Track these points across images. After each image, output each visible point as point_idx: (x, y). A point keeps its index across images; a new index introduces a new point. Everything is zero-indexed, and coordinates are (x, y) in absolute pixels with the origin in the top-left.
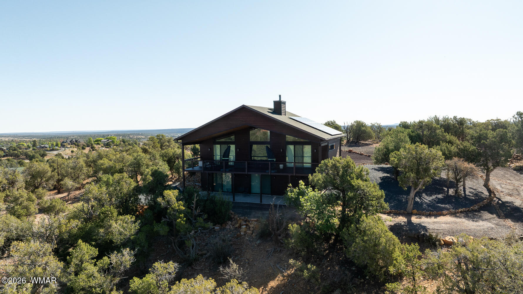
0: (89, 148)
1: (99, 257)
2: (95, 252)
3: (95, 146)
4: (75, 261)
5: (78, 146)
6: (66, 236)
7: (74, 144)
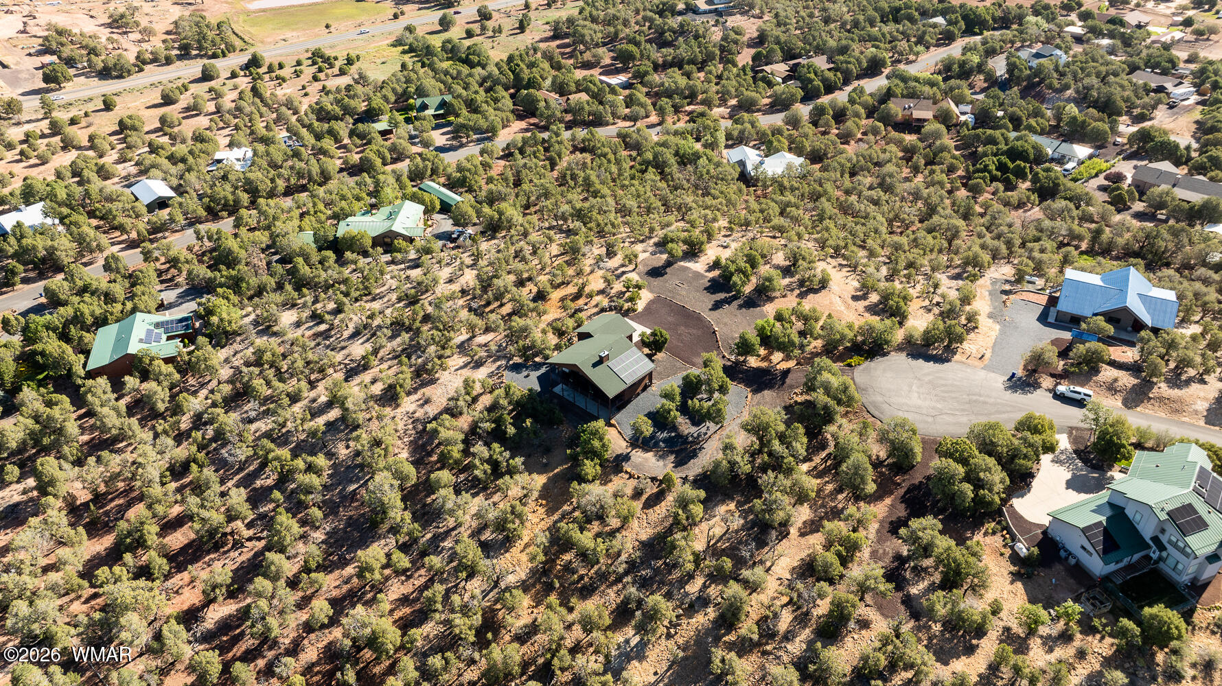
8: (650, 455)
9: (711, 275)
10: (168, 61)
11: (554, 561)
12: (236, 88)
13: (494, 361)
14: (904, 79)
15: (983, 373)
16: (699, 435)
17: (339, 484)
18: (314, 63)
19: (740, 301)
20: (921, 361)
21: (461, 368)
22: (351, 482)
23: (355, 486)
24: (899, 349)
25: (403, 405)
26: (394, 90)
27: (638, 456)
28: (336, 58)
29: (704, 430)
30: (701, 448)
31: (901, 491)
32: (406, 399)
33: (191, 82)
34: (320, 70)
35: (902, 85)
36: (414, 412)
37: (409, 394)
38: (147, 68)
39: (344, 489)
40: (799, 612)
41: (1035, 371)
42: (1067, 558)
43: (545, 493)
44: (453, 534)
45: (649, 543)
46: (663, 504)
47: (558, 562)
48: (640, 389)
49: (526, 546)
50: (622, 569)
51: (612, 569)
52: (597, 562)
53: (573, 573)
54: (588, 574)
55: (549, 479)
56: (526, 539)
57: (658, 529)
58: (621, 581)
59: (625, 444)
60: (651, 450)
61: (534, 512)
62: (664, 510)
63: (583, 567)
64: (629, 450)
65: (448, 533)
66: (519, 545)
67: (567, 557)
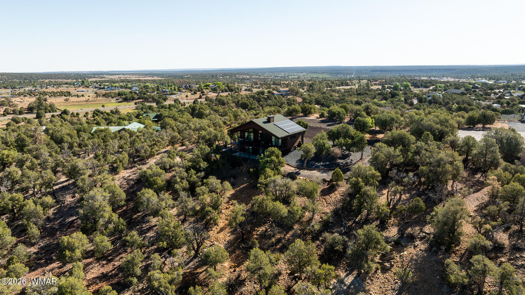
0: (199, 93)
1: (196, 174)
2: (195, 172)
3: (204, 90)
4: (190, 174)
5: (191, 91)
6: (188, 167)
7: (188, 89)
8: (315, 172)
9: (321, 119)
11: (250, 233)
16: (347, 163)
17: (61, 217)
18: (94, 114)
23: (74, 218)
25: (120, 174)
27: (305, 172)
28: (105, 112)
29: (349, 161)
30: (351, 168)
38: (8, 115)
43: (235, 197)
44: (155, 228)
45: (336, 213)
46: (336, 192)
47: (254, 233)
48: (296, 144)
49: (222, 230)
50: (317, 227)
51: (307, 230)
52: (291, 228)
53: (270, 239)
54: (284, 238)
55: (236, 191)
56: (221, 224)
57: (339, 205)
58: (318, 239)
59: (293, 169)
60: (315, 170)
61: (227, 208)
62: (338, 196)
63: (279, 233)
64: (298, 170)
65: (150, 228)
66: (215, 229)
67: (262, 229)
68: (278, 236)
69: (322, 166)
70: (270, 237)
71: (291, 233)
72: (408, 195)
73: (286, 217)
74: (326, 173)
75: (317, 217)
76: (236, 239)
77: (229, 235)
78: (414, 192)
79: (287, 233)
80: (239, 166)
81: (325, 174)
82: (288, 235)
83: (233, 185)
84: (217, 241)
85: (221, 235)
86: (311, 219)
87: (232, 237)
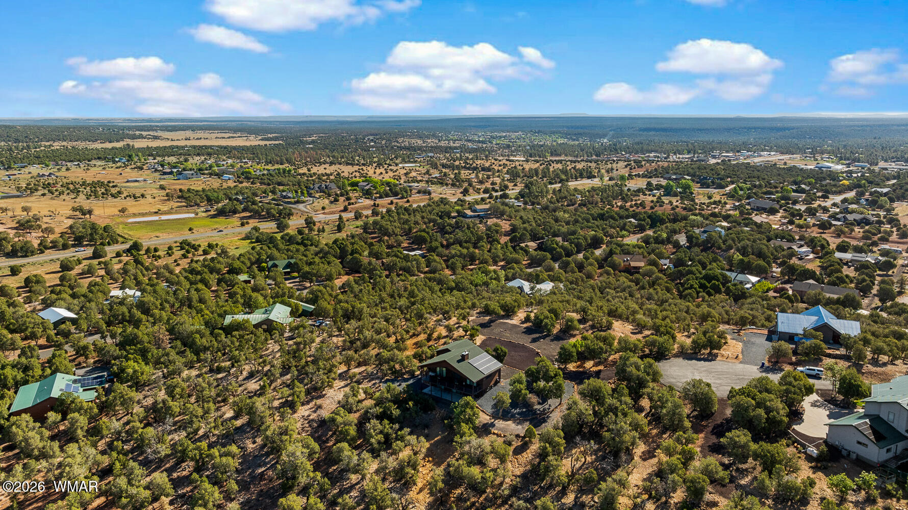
0: (343, 199)
3: (351, 194)
5: (330, 196)
7: (324, 192)
8: (510, 422)
9: (525, 325)
10: (65, 247)
11: (448, 495)
12: (120, 262)
13: (370, 381)
14: (620, 245)
15: (741, 366)
16: (544, 410)
17: (249, 468)
18: (182, 248)
19: (551, 338)
20: (694, 361)
21: (343, 387)
22: (260, 466)
23: (263, 469)
24: (676, 356)
25: (299, 411)
26: (249, 259)
27: (500, 424)
28: (199, 246)
29: (547, 407)
30: (548, 417)
31: (710, 429)
32: (300, 408)
33: (84, 259)
34: (188, 252)
35: (619, 248)
36: (309, 416)
37: (303, 404)
38: (47, 251)
39: (253, 471)
40: (659, 503)
41: (777, 362)
42: (849, 455)
43: (430, 453)
44: (357, 487)
45: (524, 476)
46: (528, 451)
47: (451, 495)
48: (493, 383)
49: (421, 490)
50: (506, 492)
51: (498, 494)
52: (485, 492)
53: (466, 502)
54: (478, 501)
55: (431, 444)
56: (420, 485)
57: (529, 467)
58: (507, 503)
59: (488, 418)
60: (510, 420)
61: (423, 466)
62: (530, 455)
63: (473, 496)
64: (493, 421)
65: (352, 487)
66: (415, 489)
67: (458, 491)
68: (473, 500)
69: (518, 414)
70: (466, 500)
71: (484, 496)
72: (594, 457)
73: (479, 483)
74: (521, 424)
75: (507, 480)
76: (435, 501)
77: (428, 496)
78: (601, 453)
79: (481, 496)
80: (432, 410)
81: (520, 427)
82: (481, 499)
83: (428, 438)
84: (418, 502)
85: (421, 496)
86: (501, 484)
87: (431, 499)
